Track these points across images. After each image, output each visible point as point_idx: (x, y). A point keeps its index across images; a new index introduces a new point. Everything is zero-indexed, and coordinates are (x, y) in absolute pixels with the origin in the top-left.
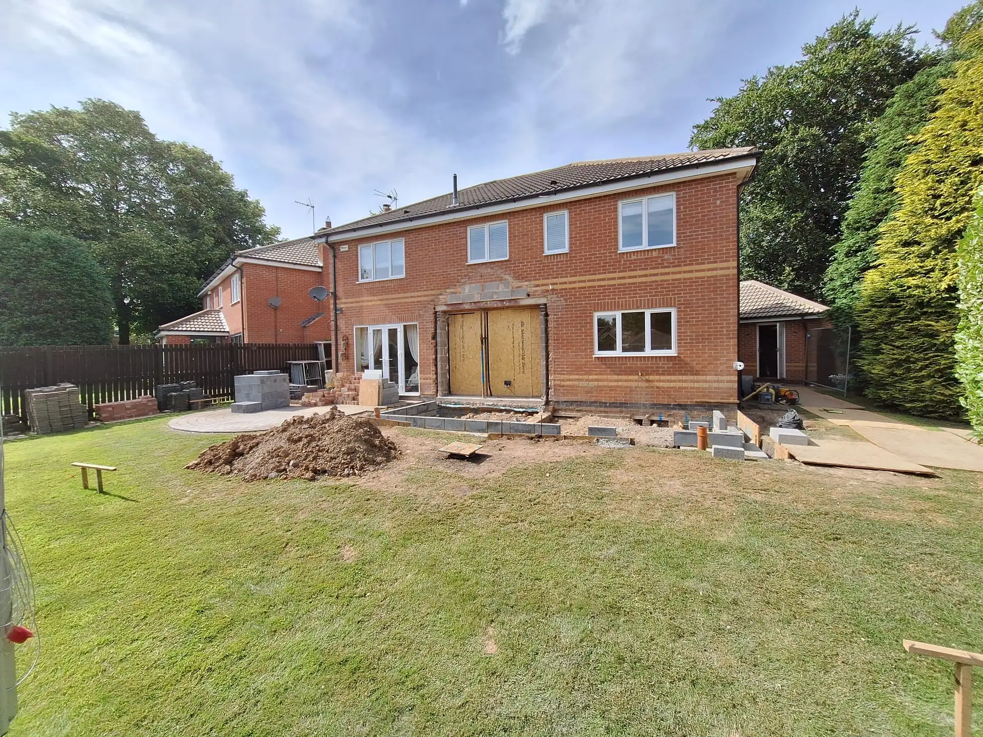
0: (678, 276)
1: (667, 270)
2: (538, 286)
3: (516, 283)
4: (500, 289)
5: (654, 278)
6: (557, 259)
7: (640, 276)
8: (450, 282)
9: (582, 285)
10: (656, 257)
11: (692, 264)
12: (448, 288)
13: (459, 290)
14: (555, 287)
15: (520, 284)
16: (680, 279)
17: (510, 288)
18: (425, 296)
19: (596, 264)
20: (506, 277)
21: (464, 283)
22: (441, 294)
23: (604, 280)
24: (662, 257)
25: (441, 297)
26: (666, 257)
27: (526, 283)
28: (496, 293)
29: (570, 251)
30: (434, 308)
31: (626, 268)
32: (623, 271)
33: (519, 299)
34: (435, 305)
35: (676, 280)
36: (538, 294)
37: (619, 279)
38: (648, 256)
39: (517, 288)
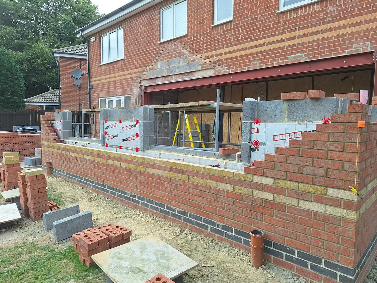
0: (341, 32)
1: (329, 26)
2: (207, 58)
3: (192, 57)
4: (181, 64)
5: (314, 37)
6: (223, 29)
7: (300, 37)
8: (149, 60)
9: (243, 53)
10: (318, 12)
11: (361, 14)
12: (148, 66)
13: (155, 66)
14: (221, 57)
15: (194, 57)
16: (345, 35)
17: (187, 62)
18: (135, 73)
19: (257, 29)
20: (185, 52)
21: (157, 61)
22: (144, 71)
23: (262, 45)
24: (325, 10)
25: (144, 73)
26: (330, 9)
27: (199, 56)
28: (178, 67)
29: (234, 18)
30: (140, 83)
31: (285, 29)
32: (282, 33)
33: (194, 72)
34: (141, 80)
35: (339, 36)
36: (207, 66)
37: (278, 43)
38: (309, 12)
39: (192, 61)
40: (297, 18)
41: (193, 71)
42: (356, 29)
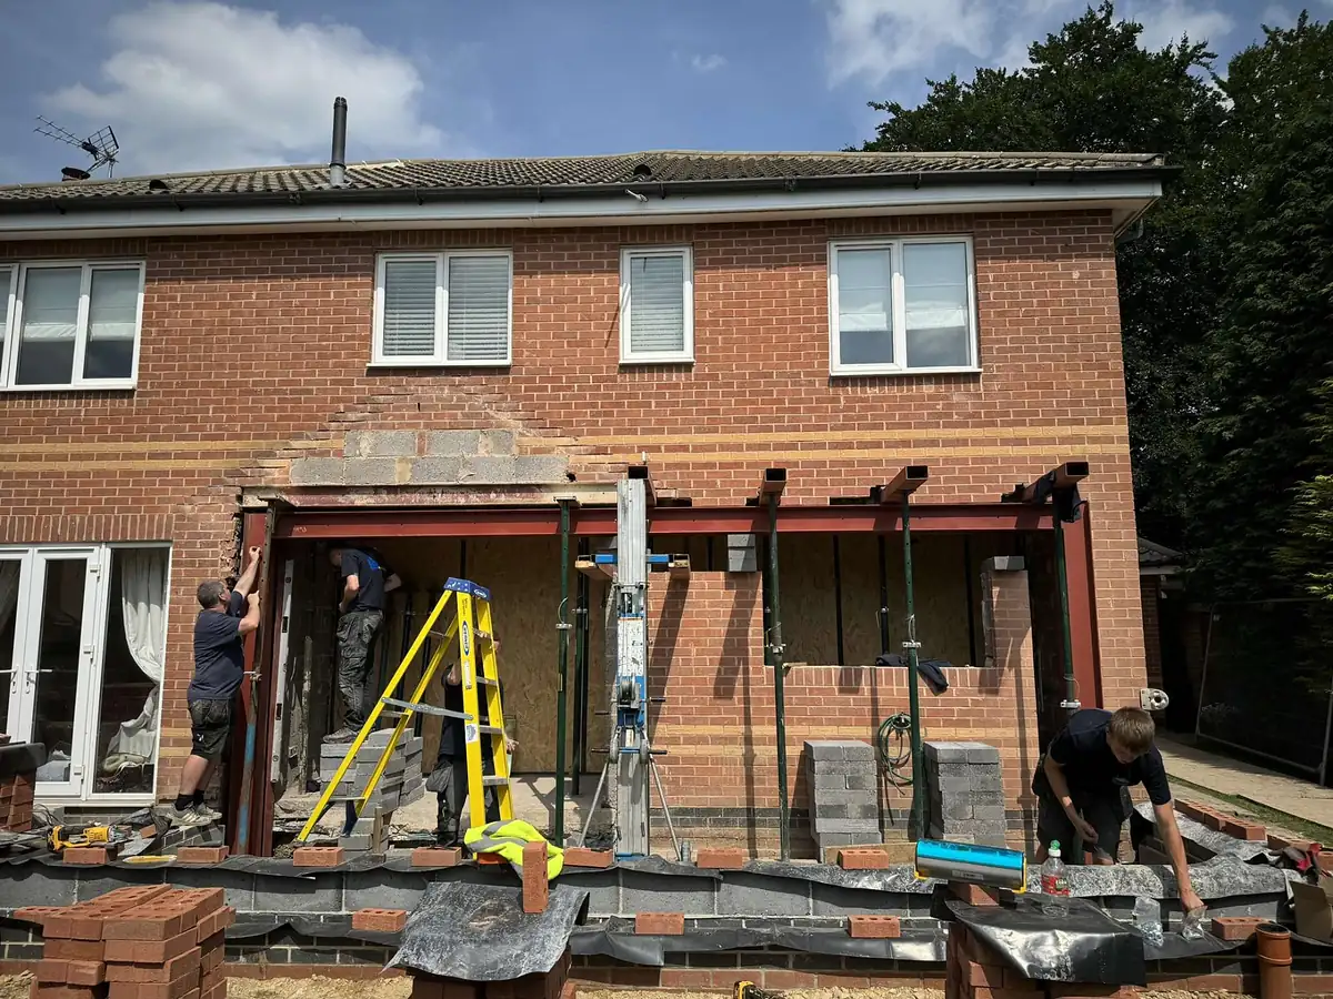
0: (988, 451)
1: (958, 433)
2: (600, 451)
3: (533, 439)
4: (481, 453)
5: (927, 452)
6: (659, 377)
7: (891, 445)
8: (306, 418)
9: (729, 457)
10: (930, 398)
11: (1023, 423)
12: (299, 437)
13: (338, 444)
14: (652, 458)
15: (544, 442)
16: (995, 459)
17: (514, 450)
18: (209, 456)
19: (770, 403)
20: (504, 417)
21: (358, 425)
22: (270, 454)
23: (792, 446)
24: (947, 398)
25: (267, 462)
26: (956, 399)
27: (566, 441)
28: (466, 463)
29: (698, 358)
30: (240, 499)
31: (851, 418)
32: (843, 428)
33: (539, 486)
34: (243, 489)
35: (983, 460)
36: (601, 477)
37: (836, 448)
38: (909, 393)
39: (536, 451)
40: (884, 399)
41: (541, 482)
42: (1012, 451)
